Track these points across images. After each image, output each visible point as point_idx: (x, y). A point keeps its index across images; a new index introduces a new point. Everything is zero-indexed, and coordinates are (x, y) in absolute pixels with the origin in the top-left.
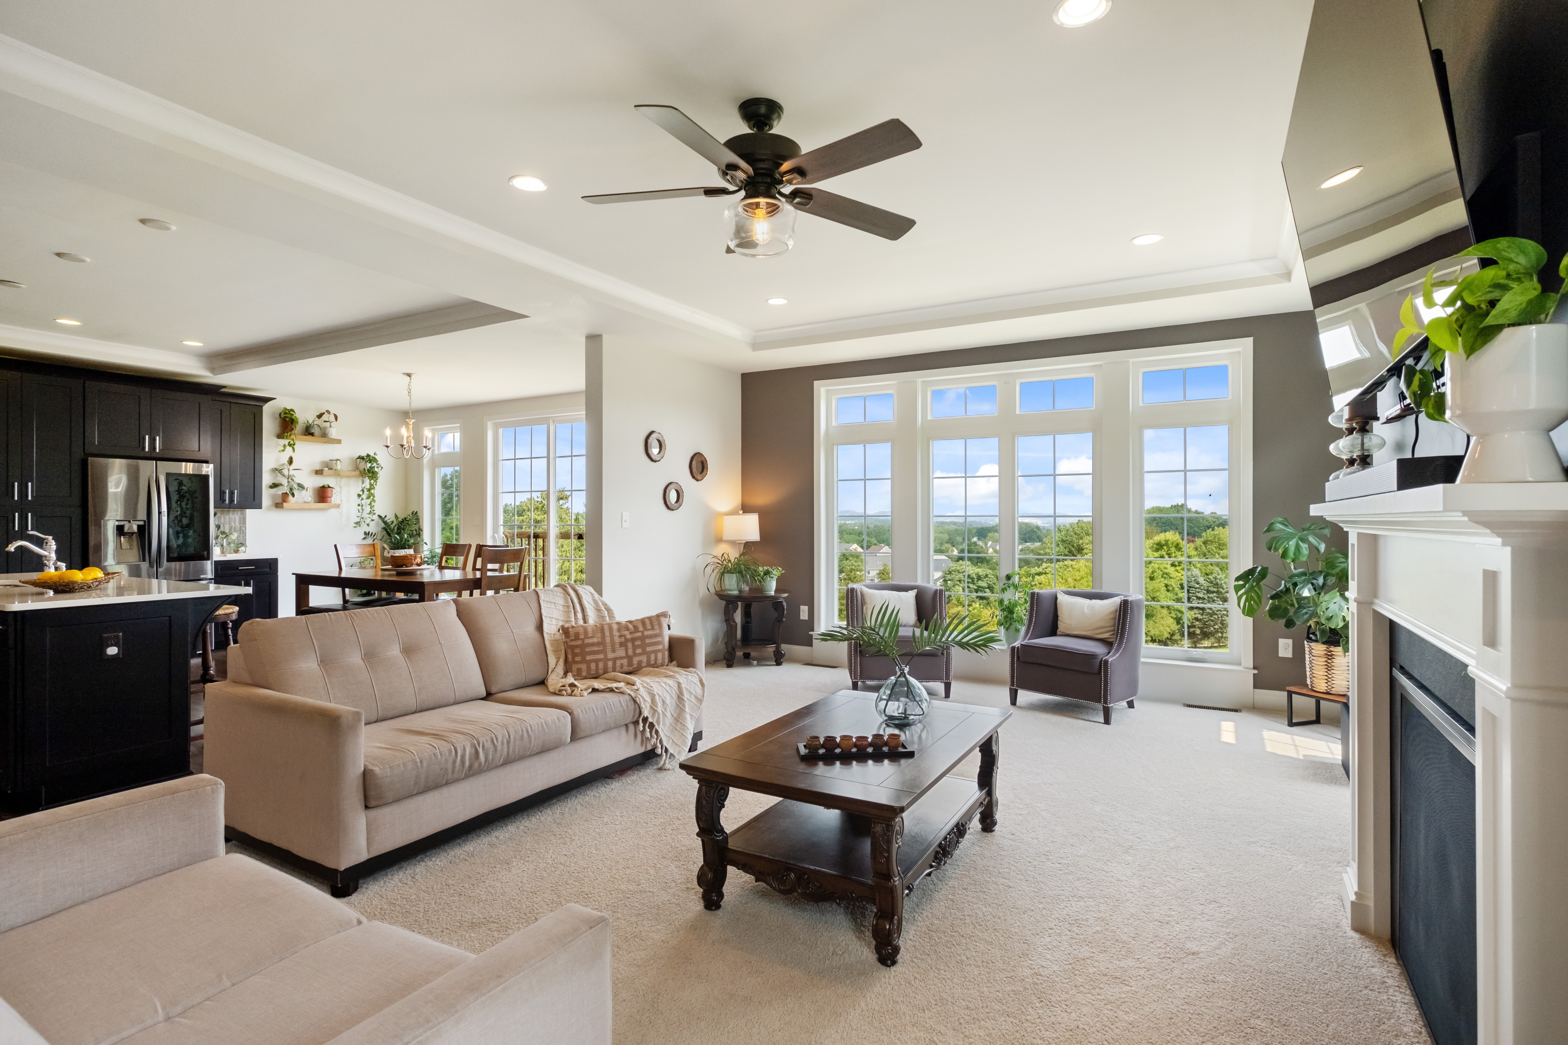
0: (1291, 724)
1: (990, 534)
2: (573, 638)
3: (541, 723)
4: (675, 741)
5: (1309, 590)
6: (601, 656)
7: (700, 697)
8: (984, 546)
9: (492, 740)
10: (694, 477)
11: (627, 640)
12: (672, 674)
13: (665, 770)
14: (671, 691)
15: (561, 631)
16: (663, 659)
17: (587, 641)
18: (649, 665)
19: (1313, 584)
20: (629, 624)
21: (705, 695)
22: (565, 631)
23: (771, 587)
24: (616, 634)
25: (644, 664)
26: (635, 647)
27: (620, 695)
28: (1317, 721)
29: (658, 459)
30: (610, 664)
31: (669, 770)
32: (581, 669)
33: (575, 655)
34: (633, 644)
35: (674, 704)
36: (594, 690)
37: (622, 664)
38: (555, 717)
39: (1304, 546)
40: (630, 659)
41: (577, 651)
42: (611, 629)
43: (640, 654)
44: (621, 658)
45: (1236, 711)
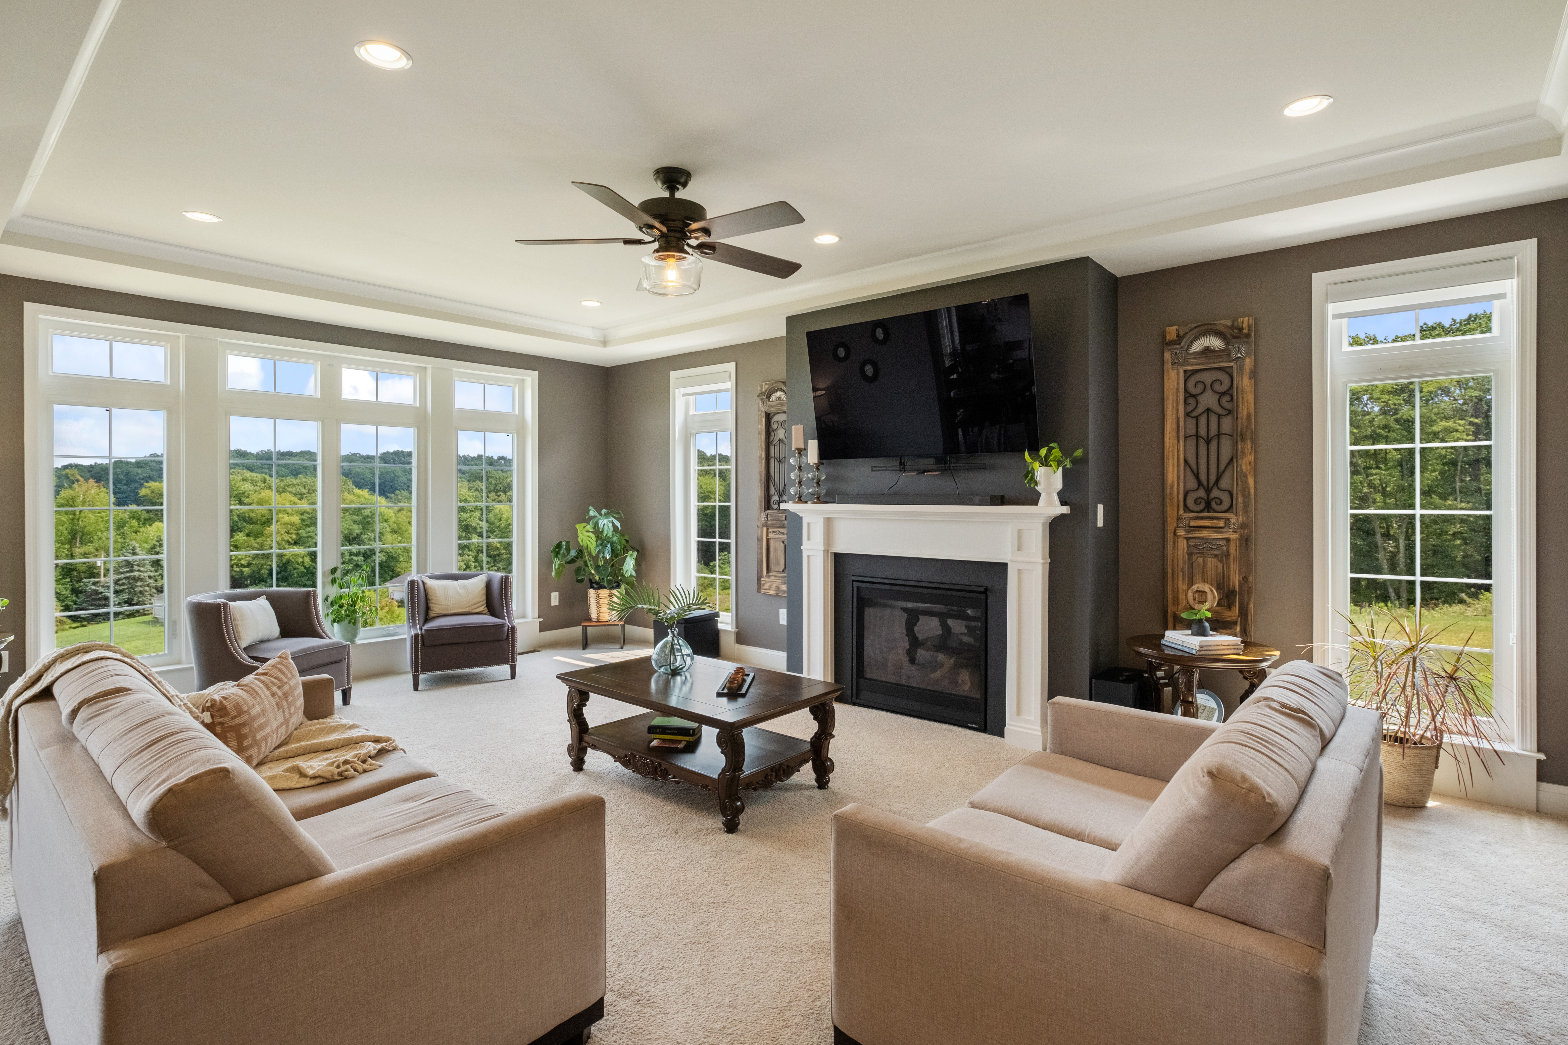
0: (584, 648)
6: (269, 729)
20: (267, 677)
24: (268, 693)
25: (294, 727)
30: (275, 737)
42: (260, 688)
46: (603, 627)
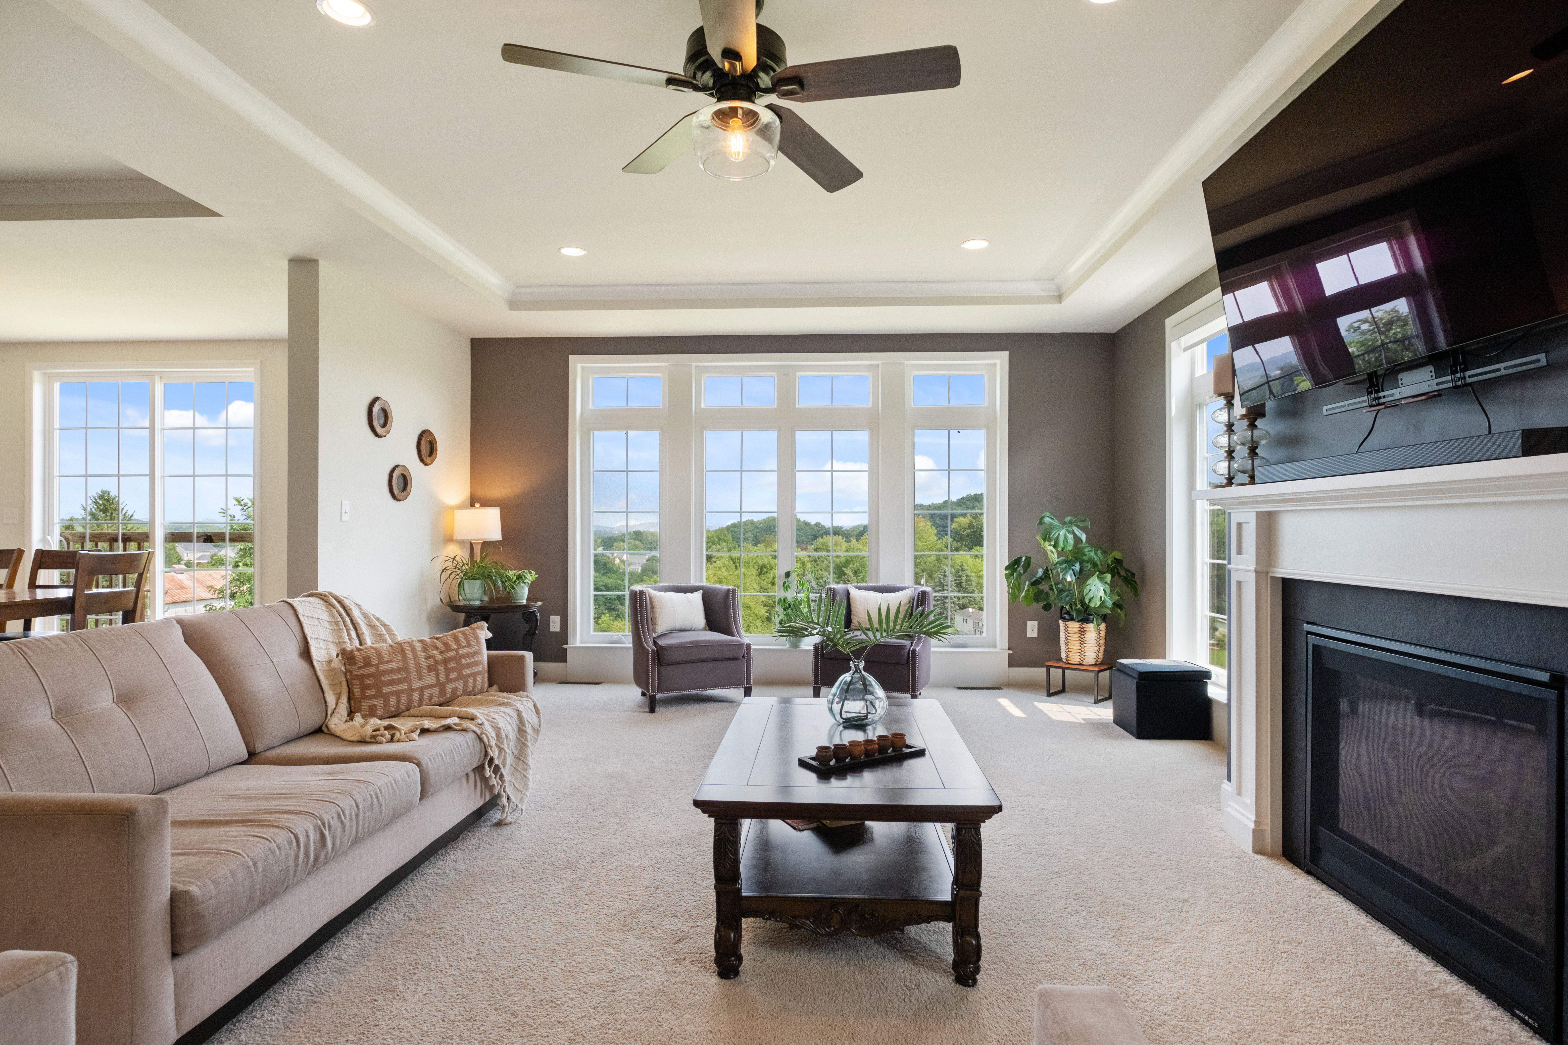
0: (1050, 695)
1: (615, 544)
2: (362, 664)
3: (390, 782)
4: (517, 786)
5: (1071, 577)
6: (404, 686)
7: (536, 727)
8: (610, 556)
9: (339, 815)
10: (422, 460)
11: (437, 662)
12: (506, 700)
13: (505, 824)
14: (513, 722)
15: (340, 657)
16: (483, 684)
17: (382, 667)
18: (466, 693)
19: (1073, 570)
20: (436, 641)
21: (542, 723)
22: (347, 657)
23: (523, 594)
24: (421, 655)
25: (459, 692)
26: (448, 671)
27: (463, 733)
28: (1063, 691)
29: (385, 434)
30: (416, 696)
31: (510, 823)
32: (375, 706)
33: (364, 688)
34: (446, 666)
35: (515, 738)
36: (424, 731)
37: (431, 694)
38: (404, 772)
39: (1070, 536)
40: (442, 686)
41: (370, 681)
42: (413, 649)
43: (455, 679)
44: (431, 686)
45: (997, 688)
46: (1083, 673)
